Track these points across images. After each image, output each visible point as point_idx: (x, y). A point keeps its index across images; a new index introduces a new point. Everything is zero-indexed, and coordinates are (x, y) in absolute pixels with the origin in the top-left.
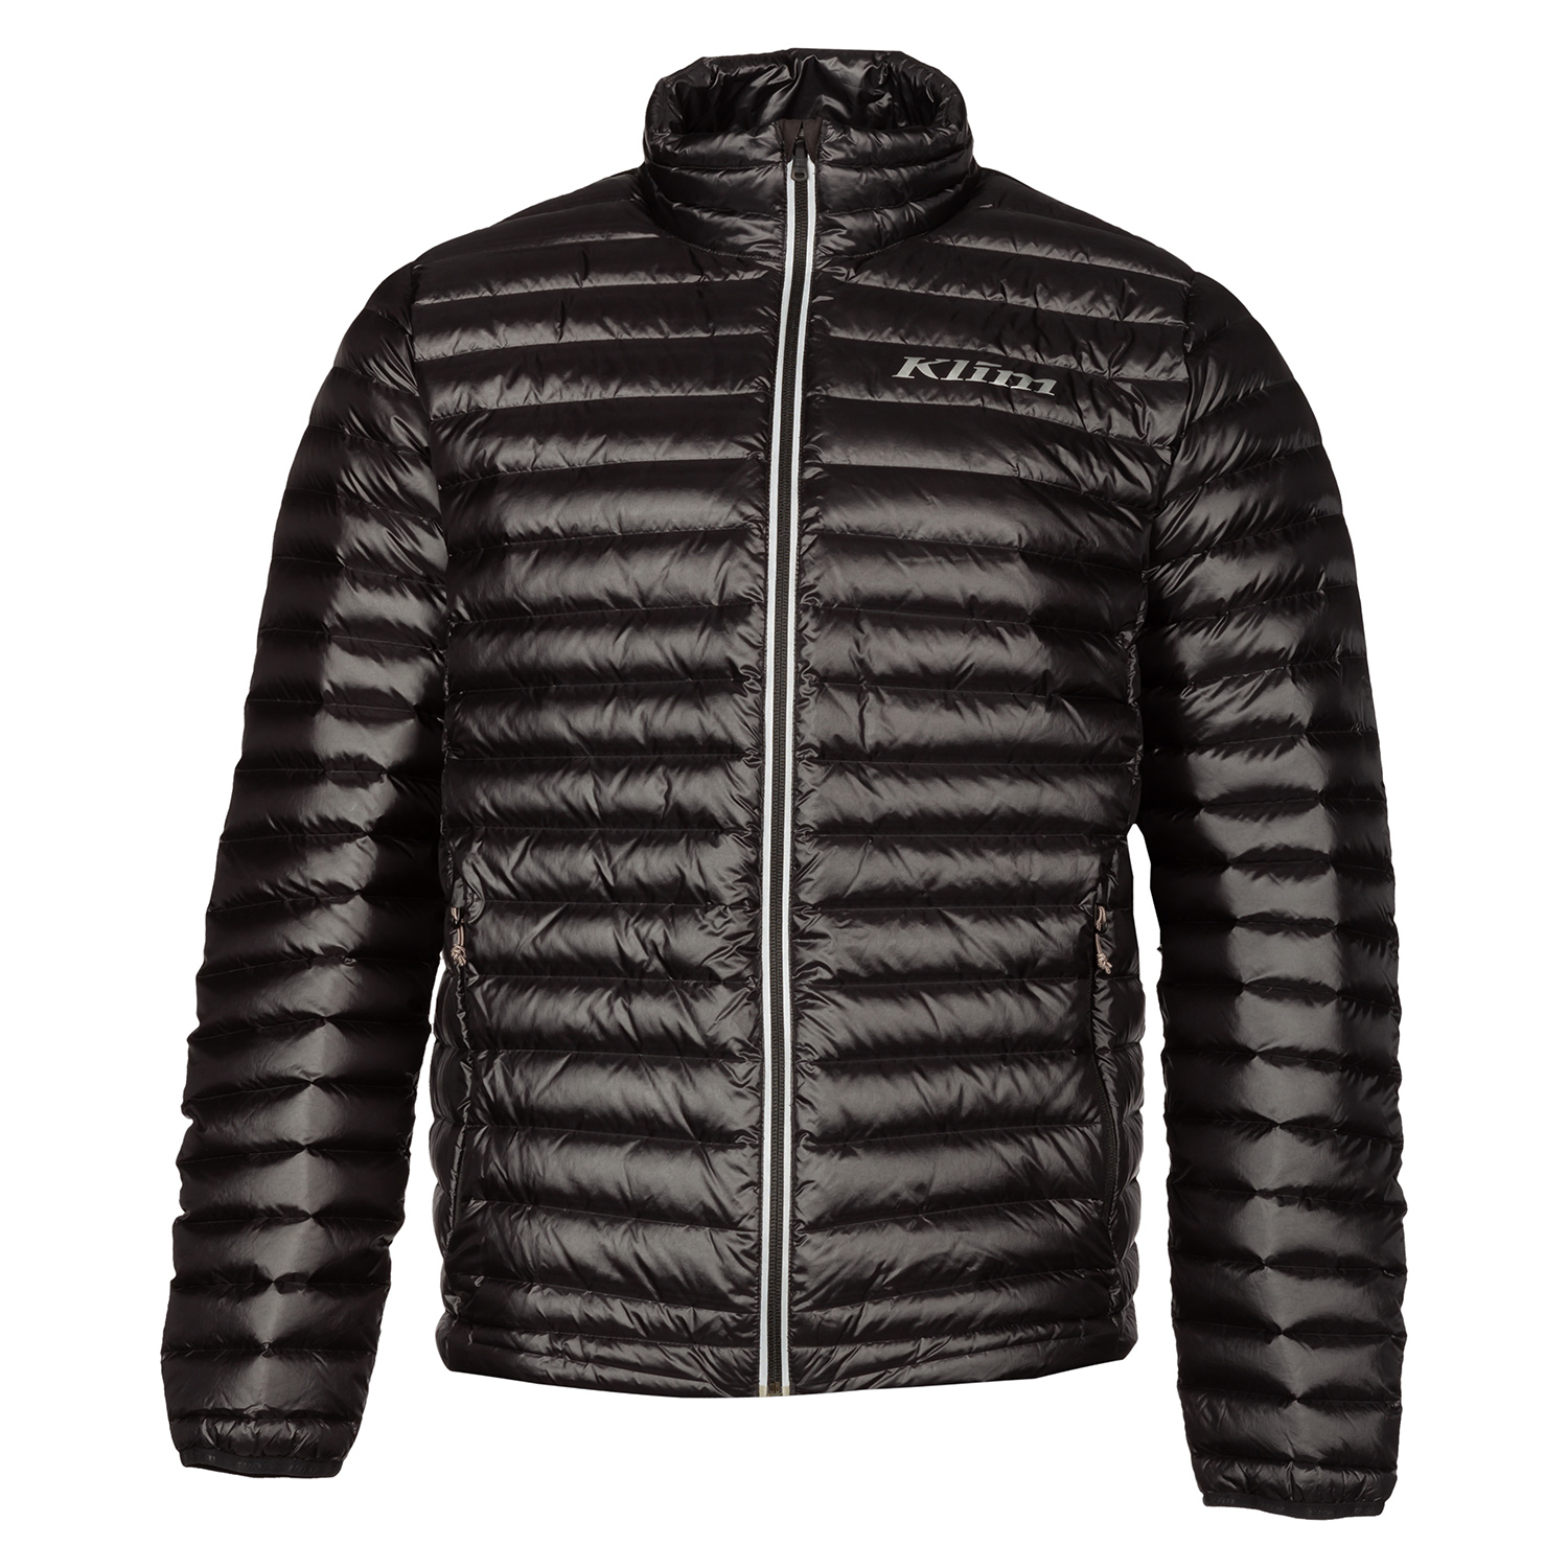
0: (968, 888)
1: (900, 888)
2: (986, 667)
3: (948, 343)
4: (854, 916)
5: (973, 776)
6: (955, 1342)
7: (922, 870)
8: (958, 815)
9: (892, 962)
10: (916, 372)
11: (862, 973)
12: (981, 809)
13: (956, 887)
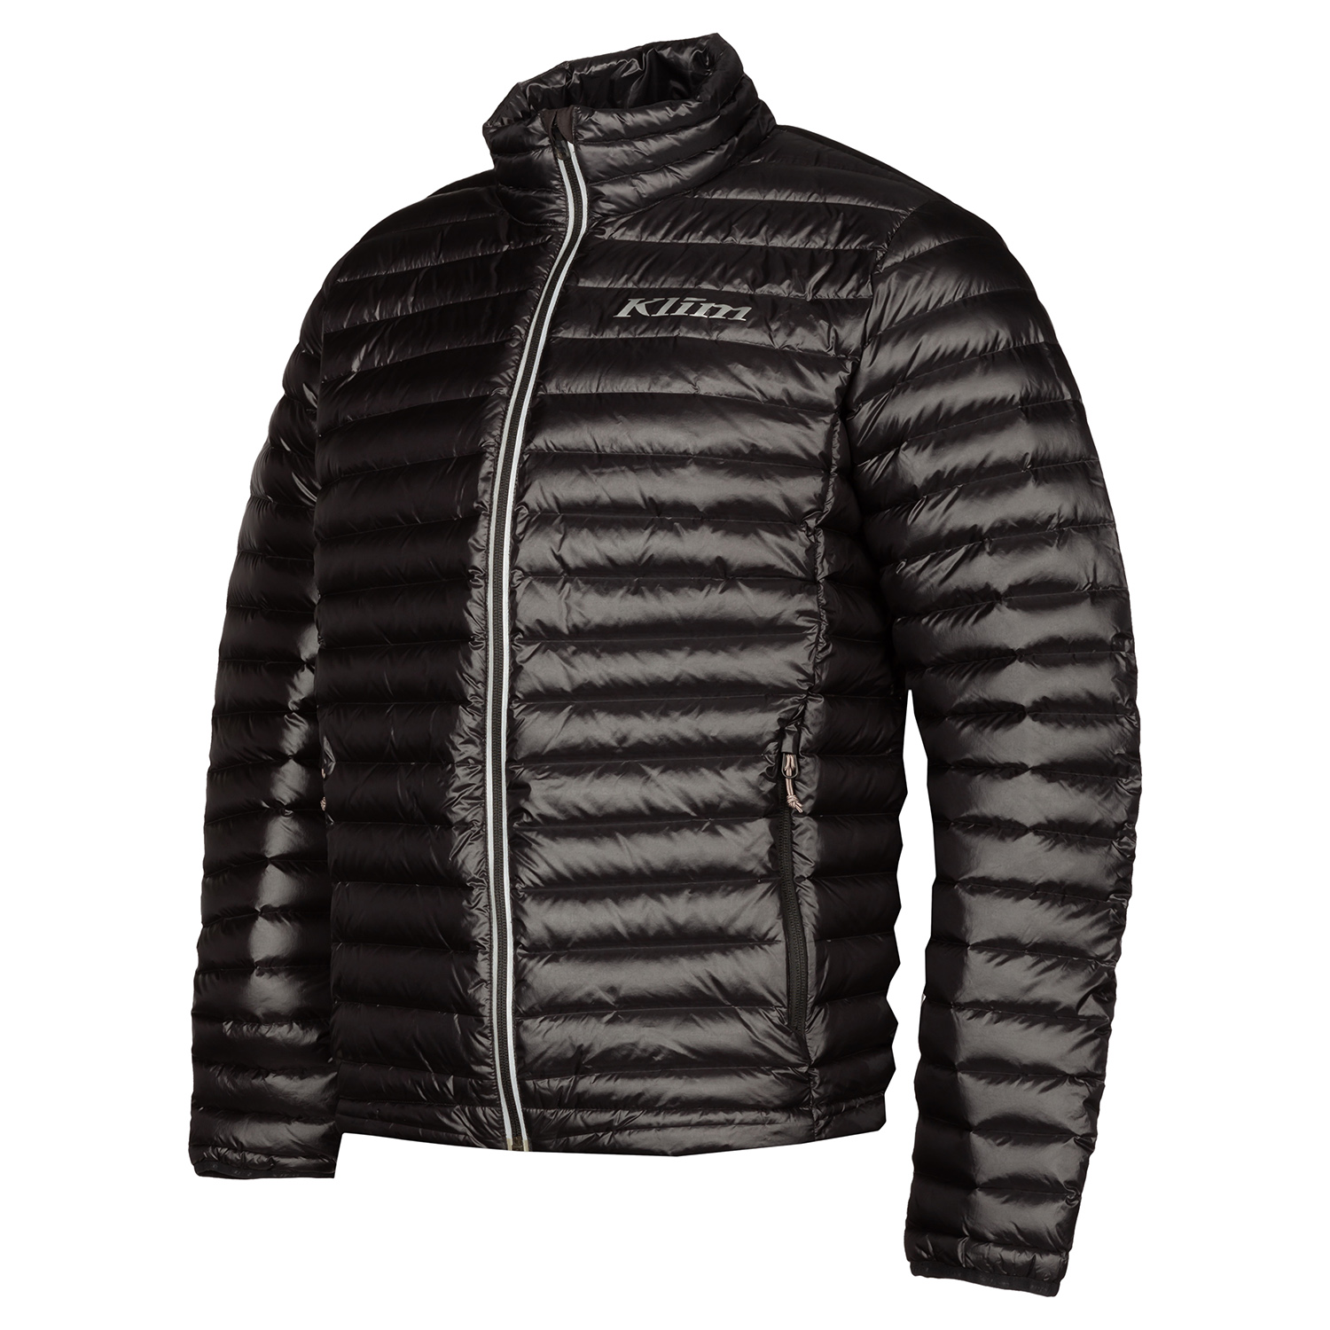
0: (656, 744)
1: (595, 745)
2: (664, 557)
3: (672, 283)
4: (553, 770)
5: (659, 649)
6: (645, 1117)
7: (614, 730)
8: (645, 683)
9: (586, 806)
10: (634, 311)
11: (560, 817)
12: (665, 676)
13: (644, 743)
